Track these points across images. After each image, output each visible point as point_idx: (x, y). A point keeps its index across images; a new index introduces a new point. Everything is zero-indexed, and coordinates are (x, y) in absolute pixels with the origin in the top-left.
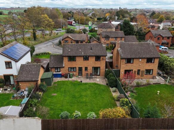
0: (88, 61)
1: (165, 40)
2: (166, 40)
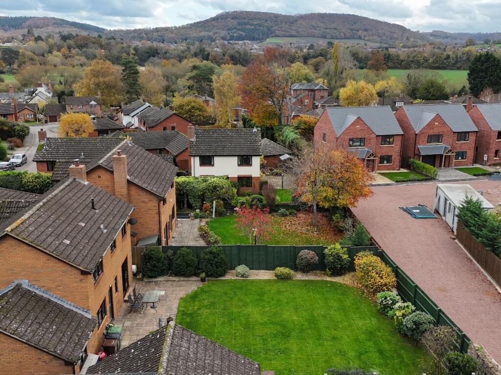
0: (115, 252)
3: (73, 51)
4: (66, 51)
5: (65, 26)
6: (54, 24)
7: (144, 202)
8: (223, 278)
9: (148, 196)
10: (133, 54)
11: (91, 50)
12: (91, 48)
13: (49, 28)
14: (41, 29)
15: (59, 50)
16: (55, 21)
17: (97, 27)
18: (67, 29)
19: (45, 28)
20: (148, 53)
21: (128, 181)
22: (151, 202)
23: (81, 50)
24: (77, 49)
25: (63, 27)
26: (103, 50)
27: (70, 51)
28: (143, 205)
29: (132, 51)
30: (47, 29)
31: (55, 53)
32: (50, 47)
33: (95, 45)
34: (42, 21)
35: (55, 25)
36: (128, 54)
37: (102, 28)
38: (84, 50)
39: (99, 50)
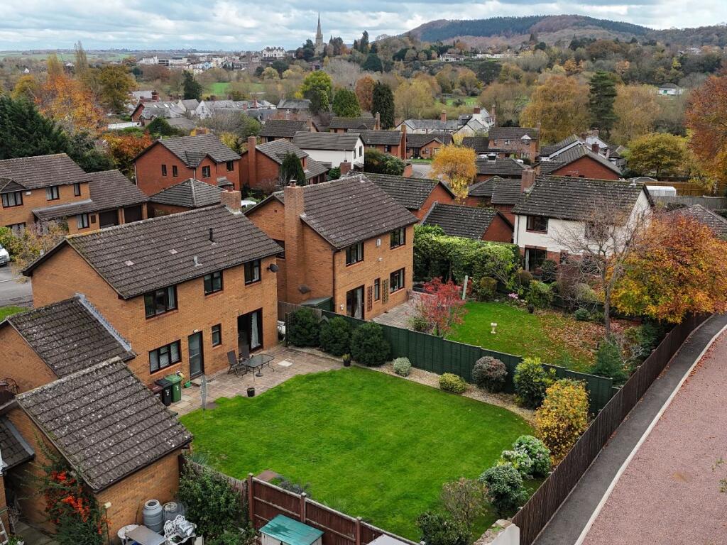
0: (220, 295)
1: (223, 176)
2: (226, 175)
3: (583, 64)
4: (573, 64)
5: (590, 26)
6: (575, 24)
7: (318, 251)
8: (374, 369)
9: (323, 244)
10: (675, 68)
11: (608, 62)
12: (610, 59)
13: (566, 30)
14: (555, 34)
15: (562, 63)
16: (576, 21)
17: (639, 27)
18: (591, 32)
19: (559, 32)
20: (703, 65)
21: (302, 222)
22: (326, 252)
23: (594, 63)
24: (589, 62)
25: (586, 29)
26: (627, 62)
27: (578, 64)
28: (318, 254)
29: (676, 63)
30: (562, 32)
31: (556, 67)
32: (551, 59)
33: (618, 54)
34: (558, 21)
35: (575, 27)
36: (668, 68)
37: (646, 28)
38: (598, 62)
39: (622, 62)
